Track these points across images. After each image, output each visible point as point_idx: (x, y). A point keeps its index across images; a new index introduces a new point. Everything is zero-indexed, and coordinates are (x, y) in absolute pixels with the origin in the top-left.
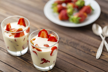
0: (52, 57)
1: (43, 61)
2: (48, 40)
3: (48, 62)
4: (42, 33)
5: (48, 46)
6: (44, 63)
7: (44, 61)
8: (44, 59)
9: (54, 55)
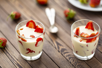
0: (37, 47)
1: (28, 51)
2: (35, 31)
3: (33, 52)
4: (29, 24)
5: (33, 37)
6: (29, 53)
7: (30, 51)
8: (28, 49)
9: (39, 46)
